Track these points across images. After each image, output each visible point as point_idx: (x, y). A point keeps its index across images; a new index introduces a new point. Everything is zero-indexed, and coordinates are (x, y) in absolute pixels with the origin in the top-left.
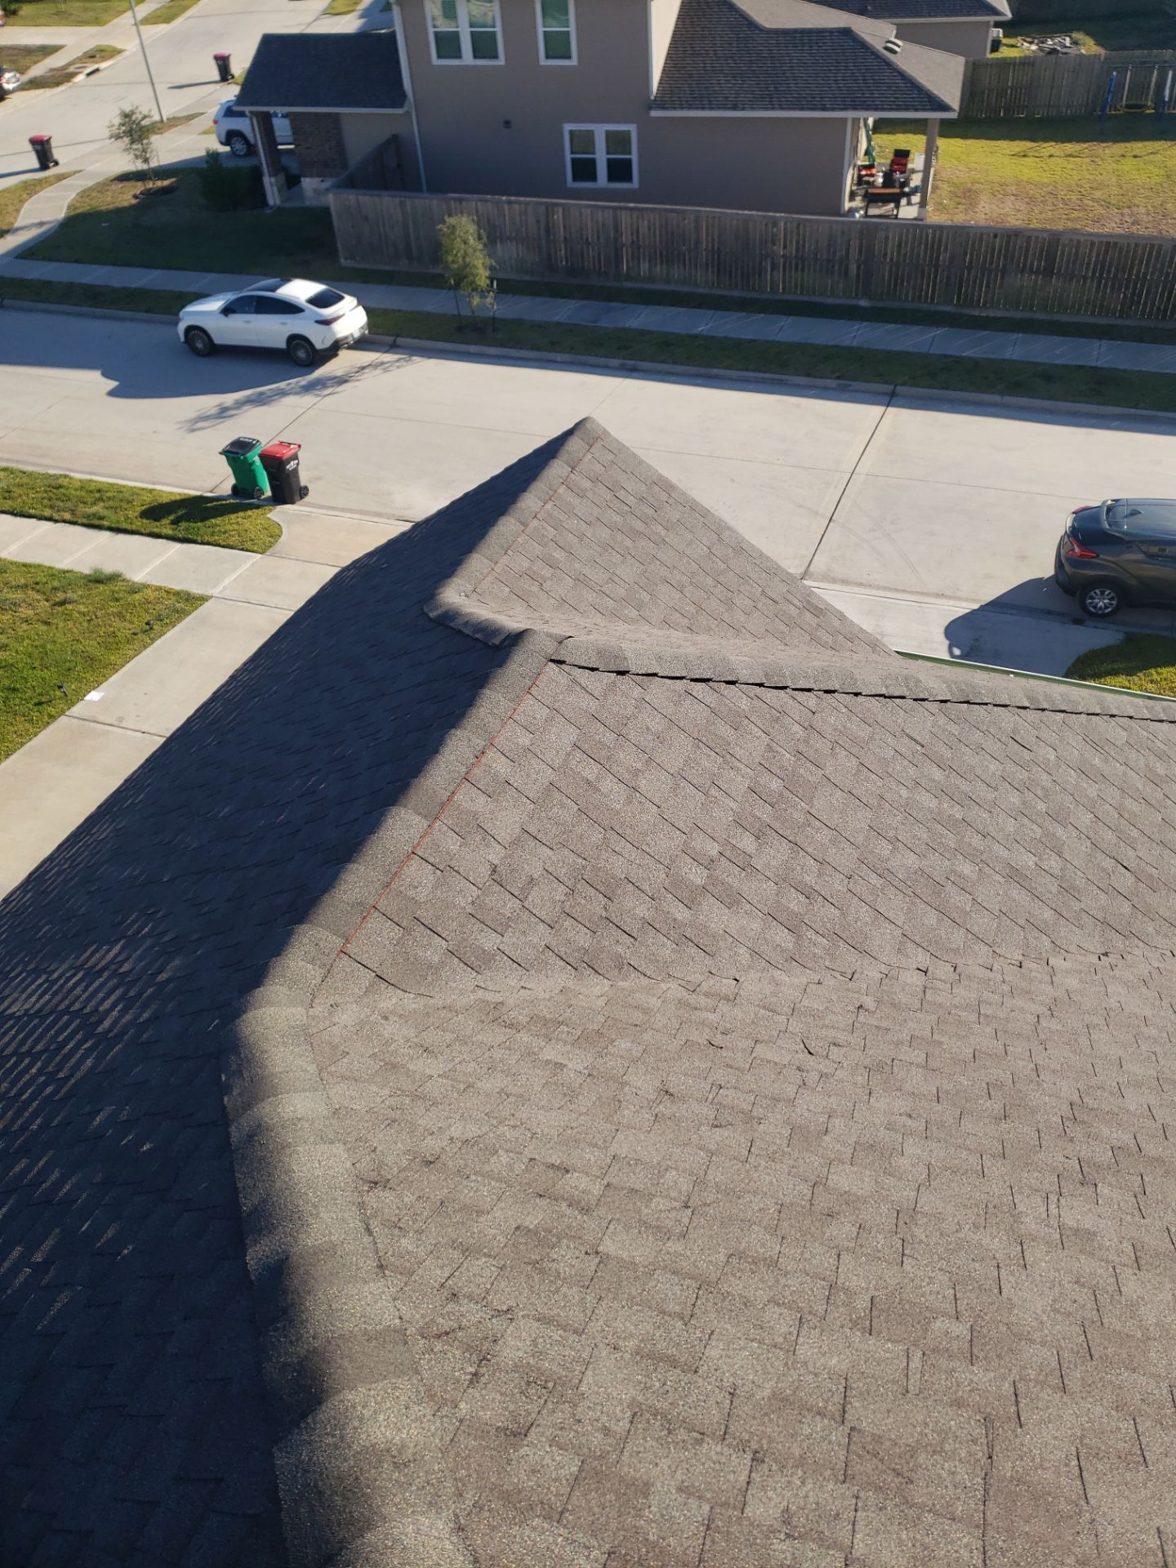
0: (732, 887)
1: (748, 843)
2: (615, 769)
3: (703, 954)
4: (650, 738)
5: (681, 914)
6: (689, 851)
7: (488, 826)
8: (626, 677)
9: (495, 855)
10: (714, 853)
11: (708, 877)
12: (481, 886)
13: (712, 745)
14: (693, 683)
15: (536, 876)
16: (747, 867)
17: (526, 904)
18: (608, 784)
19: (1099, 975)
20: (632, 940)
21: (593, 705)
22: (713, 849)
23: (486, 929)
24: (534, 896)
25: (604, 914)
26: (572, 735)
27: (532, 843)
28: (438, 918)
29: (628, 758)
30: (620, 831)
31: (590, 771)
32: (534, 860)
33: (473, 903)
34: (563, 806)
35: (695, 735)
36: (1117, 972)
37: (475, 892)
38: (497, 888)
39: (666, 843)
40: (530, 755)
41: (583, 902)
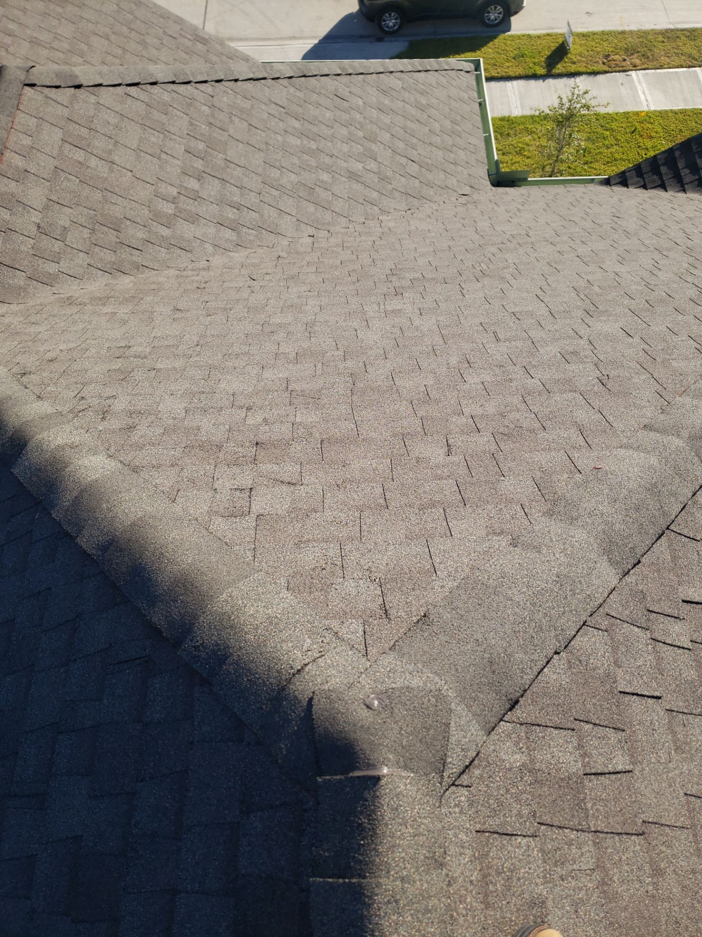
0: (191, 211)
1: (193, 184)
2: (95, 152)
3: (184, 252)
4: (111, 128)
5: (166, 232)
6: (159, 195)
7: (24, 200)
8: (82, 90)
9: (36, 217)
10: (175, 193)
11: (175, 208)
12: (34, 237)
13: (154, 127)
14: (129, 88)
15: (67, 226)
16: (196, 197)
17: (67, 243)
18: (93, 162)
19: (406, 218)
20: (140, 252)
21: (66, 112)
22: (174, 191)
23: (47, 261)
24: (70, 237)
25: (118, 240)
26: (58, 134)
27: (57, 207)
28: (14, 260)
29: (100, 143)
30: (111, 190)
31: (79, 155)
32: (63, 217)
33: (33, 248)
34: (68, 180)
35: (141, 122)
36: (415, 215)
37: (32, 242)
38: (44, 237)
39: (143, 193)
40: (34, 151)
41: (102, 236)
